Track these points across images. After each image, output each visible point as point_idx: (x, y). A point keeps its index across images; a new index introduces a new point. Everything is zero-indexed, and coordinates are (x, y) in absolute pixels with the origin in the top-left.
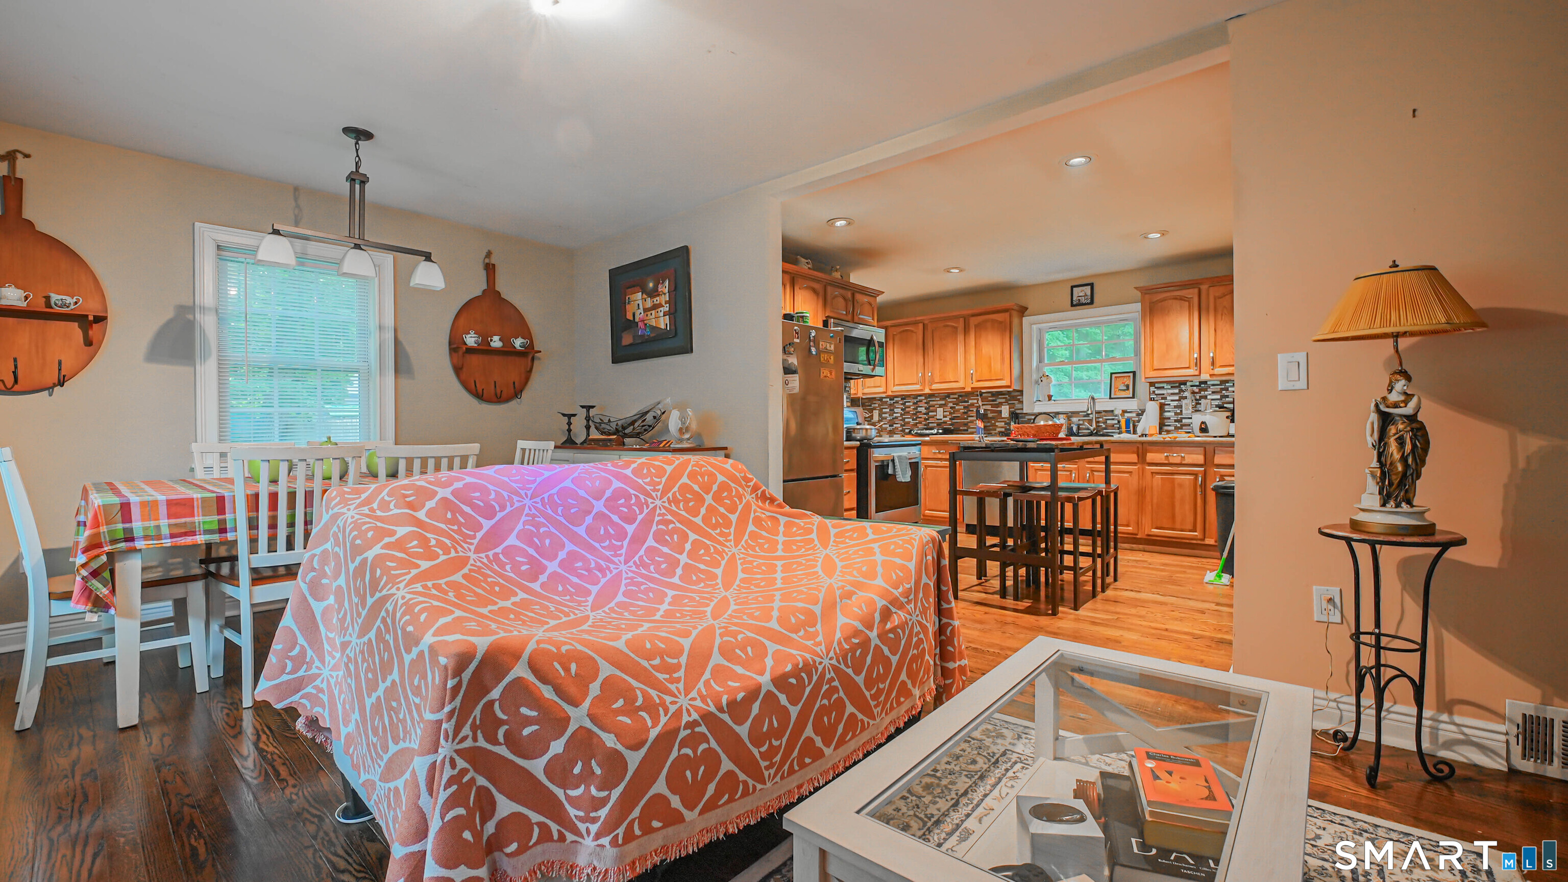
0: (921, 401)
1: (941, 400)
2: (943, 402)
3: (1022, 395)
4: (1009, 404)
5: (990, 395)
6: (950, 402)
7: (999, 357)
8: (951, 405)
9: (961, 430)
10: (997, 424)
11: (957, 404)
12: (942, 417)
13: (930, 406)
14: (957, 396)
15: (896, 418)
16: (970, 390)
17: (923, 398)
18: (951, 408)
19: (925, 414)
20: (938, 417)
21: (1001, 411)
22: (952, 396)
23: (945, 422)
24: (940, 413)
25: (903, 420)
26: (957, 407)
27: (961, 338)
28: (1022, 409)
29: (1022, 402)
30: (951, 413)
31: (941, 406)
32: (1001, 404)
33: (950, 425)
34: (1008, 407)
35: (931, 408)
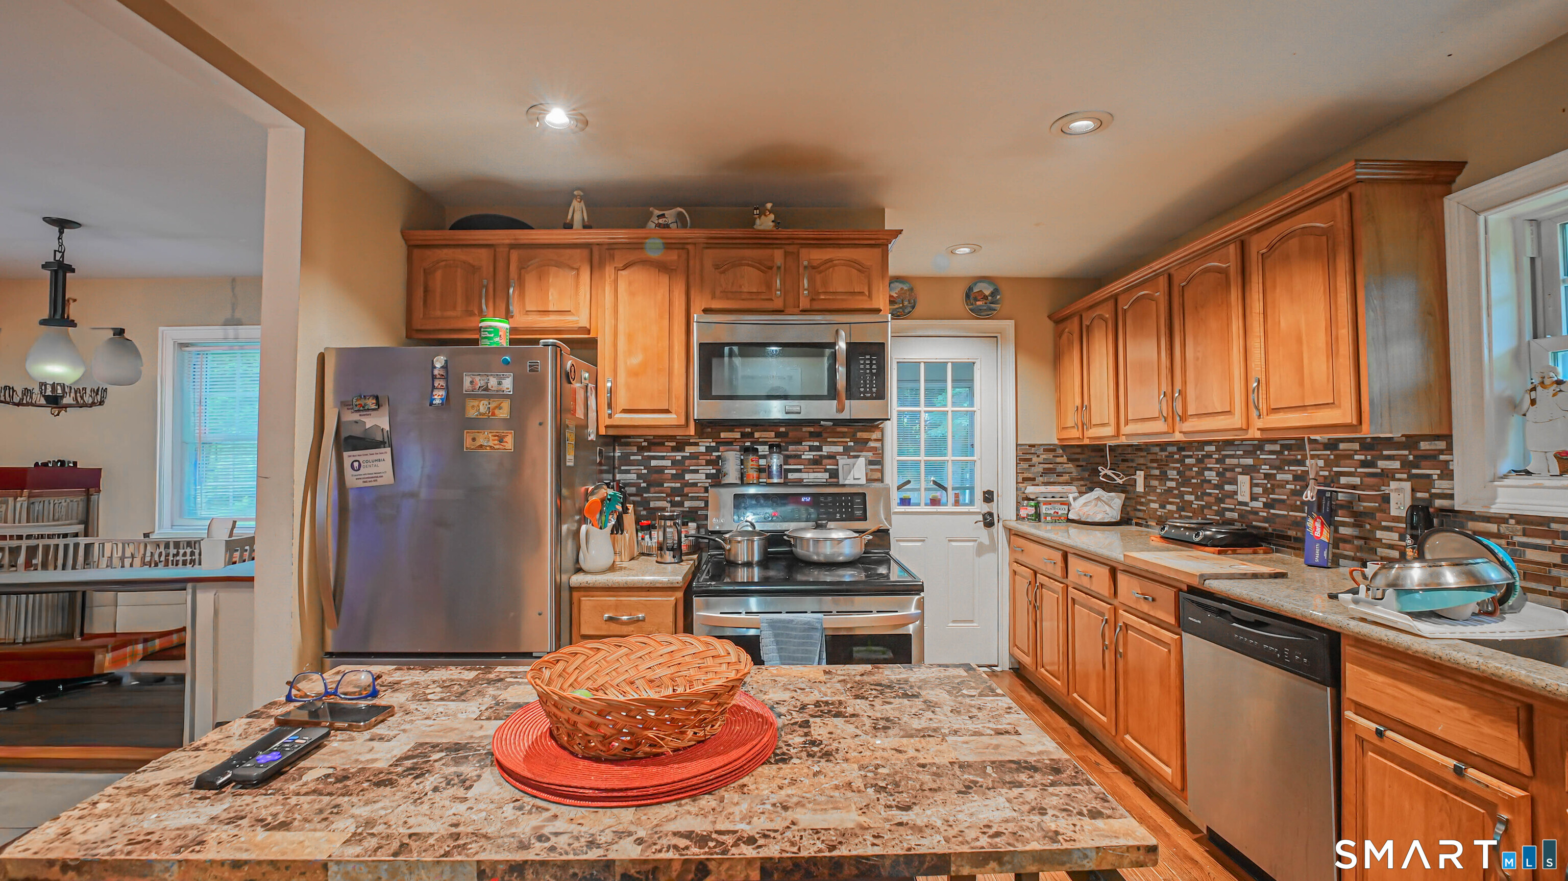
0: (1209, 456)
1: (1247, 454)
2: (1250, 461)
3: (1449, 449)
4: (1411, 477)
5: (1356, 446)
6: (1265, 462)
7: (1321, 338)
8: (1265, 469)
9: (1289, 538)
10: (1379, 534)
11: (1280, 469)
12: (1247, 499)
13: (1225, 470)
14: (1277, 448)
15: (1171, 489)
16: (1258, 435)
17: (1213, 448)
18: (1267, 476)
19: (1216, 487)
20: (1240, 498)
21: (1386, 499)
22: (1268, 447)
23: (1255, 512)
24: (1243, 487)
25: (1181, 495)
26: (1279, 477)
27: (1235, 295)
28: (1451, 497)
29: (1447, 475)
30: (1266, 491)
31: (1247, 470)
32: (1387, 476)
33: (1265, 520)
34: (1407, 485)
35: (1228, 474)
